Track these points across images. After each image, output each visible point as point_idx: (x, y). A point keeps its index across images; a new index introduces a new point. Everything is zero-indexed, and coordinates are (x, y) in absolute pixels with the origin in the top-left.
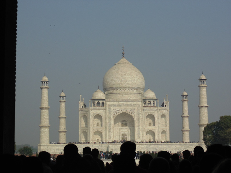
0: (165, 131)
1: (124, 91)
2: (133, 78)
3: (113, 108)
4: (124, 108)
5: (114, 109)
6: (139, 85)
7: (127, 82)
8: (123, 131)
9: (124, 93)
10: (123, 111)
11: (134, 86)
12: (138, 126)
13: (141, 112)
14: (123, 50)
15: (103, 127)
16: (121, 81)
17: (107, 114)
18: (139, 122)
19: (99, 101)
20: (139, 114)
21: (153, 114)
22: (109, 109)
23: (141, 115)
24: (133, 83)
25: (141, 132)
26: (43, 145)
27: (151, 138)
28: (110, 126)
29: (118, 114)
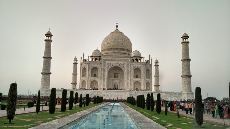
0: (149, 82)
1: (116, 51)
4: (116, 63)
5: (108, 63)
6: (128, 47)
7: (119, 45)
8: (115, 81)
9: (117, 53)
10: (115, 65)
12: (127, 77)
13: (129, 66)
14: (117, 23)
15: (99, 77)
16: (114, 44)
17: (103, 67)
18: (128, 74)
19: (97, 58)
20: (128, 67)
21: (139, 68)
22: (104, 63)
23: (129, 69)
24: (124, 45)
25: (129, 82)
27: (138, 88)
28: (104, 77)
29: (111, 67)
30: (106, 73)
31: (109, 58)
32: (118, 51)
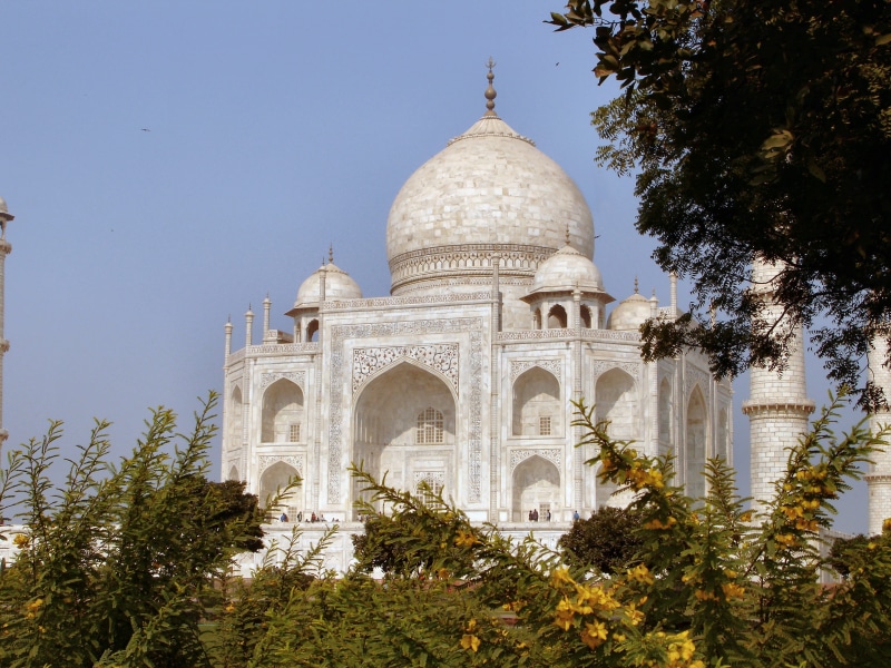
1: (454, 266)
2: (499, 198)
3: (355, 345)
4: (404, 343)
5: (357, 351)
6: (537, 232)
7: (465, 222)
8: (426, 464)
10: (399, 359)
11: (507, 240)
12: (473, 435)
13: (486, 362)
14: (491, 79)
15: (302, 442)
16: (438, 217)
17: (326, 374)
18: (477, 413)
20: (477, 370)
21: (549, 368)
22: (334, 349)
23: (486, 378)
25: (485, 466)
27: (551, 501)
28: (335, 438)
29: (376, 374)
30: (347, 415)
31: (365, 315)
32: (462, 262)
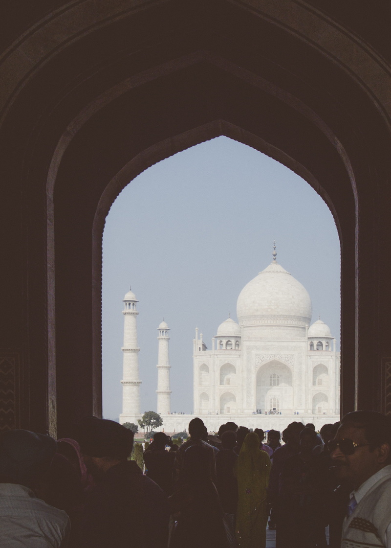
1: (275, 323)
2: (291, 299)
3: (255, 353)
4: (274, 353)
5: (257, 355)
6: (302, 312)
7: (280, 307)
8: (273, 393)
9: (275, 326)
10: (272, 359)
11: (293, 314)
12: (299, 385)
13: (304, 361)
14: (275, 248)
15: (237, 385)
16: (269, 304)
17: (245, 362)
18: (300, 378)
19: (230, 340)
20: (300, 364)
21: (325, 364)
22: (248, 354)
23: (304, 366)
24: (292, 308)
25: (303, 395)
26: (130, 416)
27: (322, 406)
28: (249, 384)
29: (264, 363)
30: (253, 377)
31: (259, 343)
32: (278, 321)
